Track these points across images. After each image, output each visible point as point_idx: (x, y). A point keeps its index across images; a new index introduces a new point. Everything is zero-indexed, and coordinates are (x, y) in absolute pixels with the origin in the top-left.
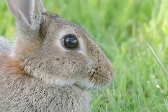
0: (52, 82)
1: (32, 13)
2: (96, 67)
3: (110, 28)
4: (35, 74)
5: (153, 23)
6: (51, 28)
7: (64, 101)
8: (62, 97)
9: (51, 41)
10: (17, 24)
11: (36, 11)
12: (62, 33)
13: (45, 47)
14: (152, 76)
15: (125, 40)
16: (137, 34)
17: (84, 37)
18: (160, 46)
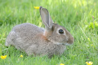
0: (56, 43)
1: (50, 23)
2: (69, 39)
3: (69, 23)
4: (51, 41)
5: (82, 21)
6: (55, 28)
7: (59, 49)
8: (58, 48)
9: (56, 31)
10: (45, 27)
11: (51, 23)
12: (59, 29)
13: (54, 33)
14: (82, 37)
15: (73, 26)
16: (77, 24)
17: (65, 30)
18: (84, 28)
